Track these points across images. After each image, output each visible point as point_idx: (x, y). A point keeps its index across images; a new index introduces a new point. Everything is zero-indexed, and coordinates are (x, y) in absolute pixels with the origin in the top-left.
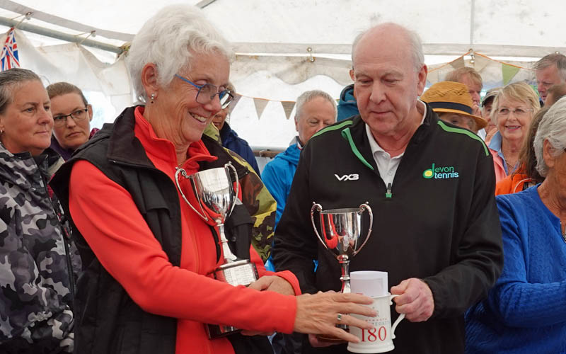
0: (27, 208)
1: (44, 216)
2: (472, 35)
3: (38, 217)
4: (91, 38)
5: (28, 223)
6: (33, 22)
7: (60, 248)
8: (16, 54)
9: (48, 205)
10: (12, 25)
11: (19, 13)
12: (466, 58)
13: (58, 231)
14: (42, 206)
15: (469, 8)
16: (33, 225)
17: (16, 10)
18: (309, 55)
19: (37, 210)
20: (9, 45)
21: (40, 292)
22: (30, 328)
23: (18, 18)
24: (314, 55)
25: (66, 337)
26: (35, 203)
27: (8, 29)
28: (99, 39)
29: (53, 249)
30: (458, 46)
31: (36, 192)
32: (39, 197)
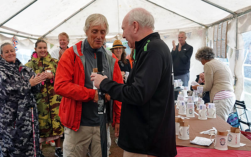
2: (119, 31)
4: (31, 37)
6: (19, 34)
8: (16, 41)
9: (19, 74)
10: (14, 35)
11: (16, 32)
12: (118, 36)
15: (118, 24)
17: (15, 31)
18: (81, 37)
19: (17, 75)
20: (14, 39)
23: (15, 33)
24: (83, 37)
26: (16, 74)
27: (13, 36)
28: (33, 37)
30: (116, 33)
31: (16, 71)
32: (17, 73)
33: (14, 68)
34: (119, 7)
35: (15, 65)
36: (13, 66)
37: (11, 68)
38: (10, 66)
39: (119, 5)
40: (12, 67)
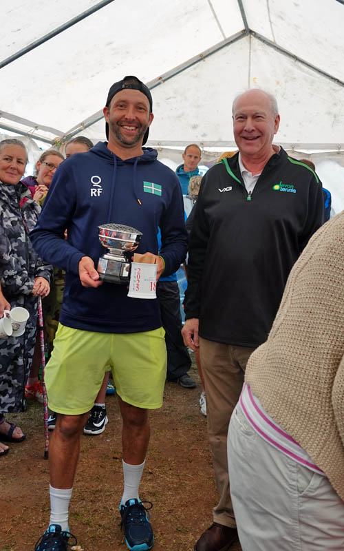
0: (7, 213)
1: (16, 219)
3: (12, 219)
5: (7, 221)
7: (23, 238)
9: (18, 213)
13: (22, 228)
14: (15, 214)
16: (9, 223)
21: (11, 259)
22: (4, 279)
24: (161, 147)
25: (23, 285)
29: (19, 238)
31: (12, 205)
32: (14, 208)
33: (10, 196)
34: (251, 82)
35: (13, 191)
36: (9, 191)
37: (4, 195)
38: (3, 190)
39: (252, 78)
40: (6, 192)
